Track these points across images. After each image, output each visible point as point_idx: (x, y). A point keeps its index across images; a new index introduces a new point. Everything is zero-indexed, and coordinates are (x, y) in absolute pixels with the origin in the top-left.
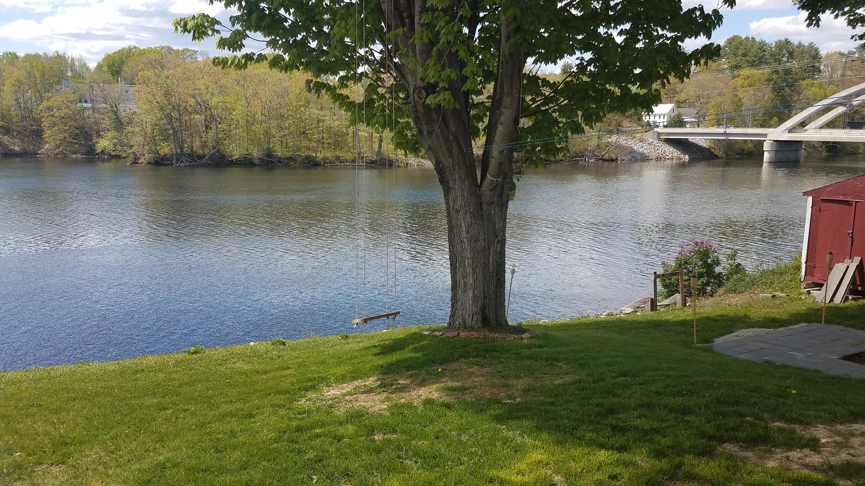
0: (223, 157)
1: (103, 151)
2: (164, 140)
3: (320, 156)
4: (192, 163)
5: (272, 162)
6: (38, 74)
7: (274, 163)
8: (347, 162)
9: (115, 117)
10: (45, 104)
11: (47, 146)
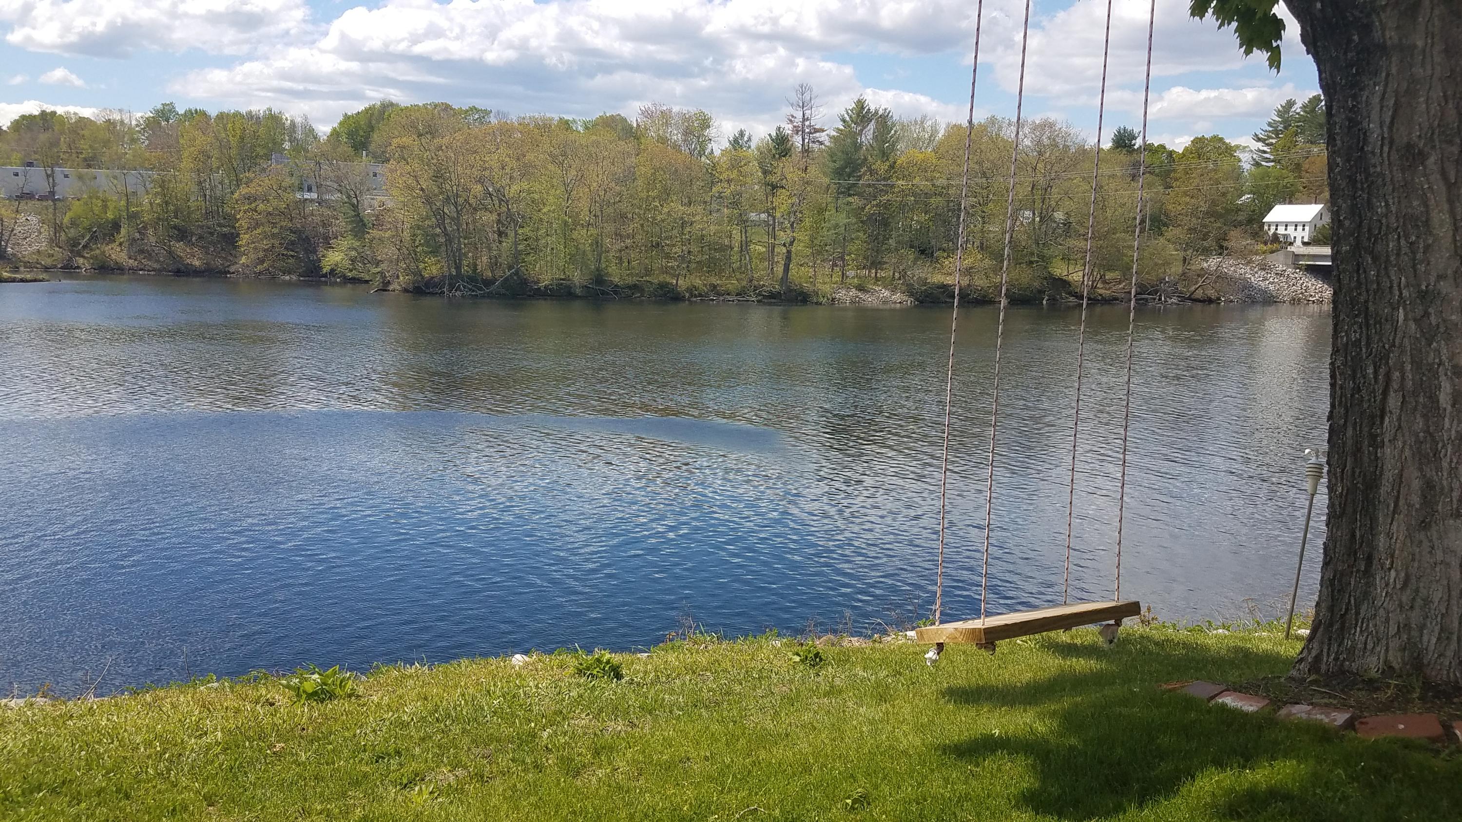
0: (524, 282)
1: (332, 270)
2: (431, 252)
3: (683, 284)
4: (473, 291)
5: (603, 293)
6: (234, 142)
7: (608, 294)
8: (728, 294)
9: (354, 214)
10: (243, 190)
11: (243, 260)
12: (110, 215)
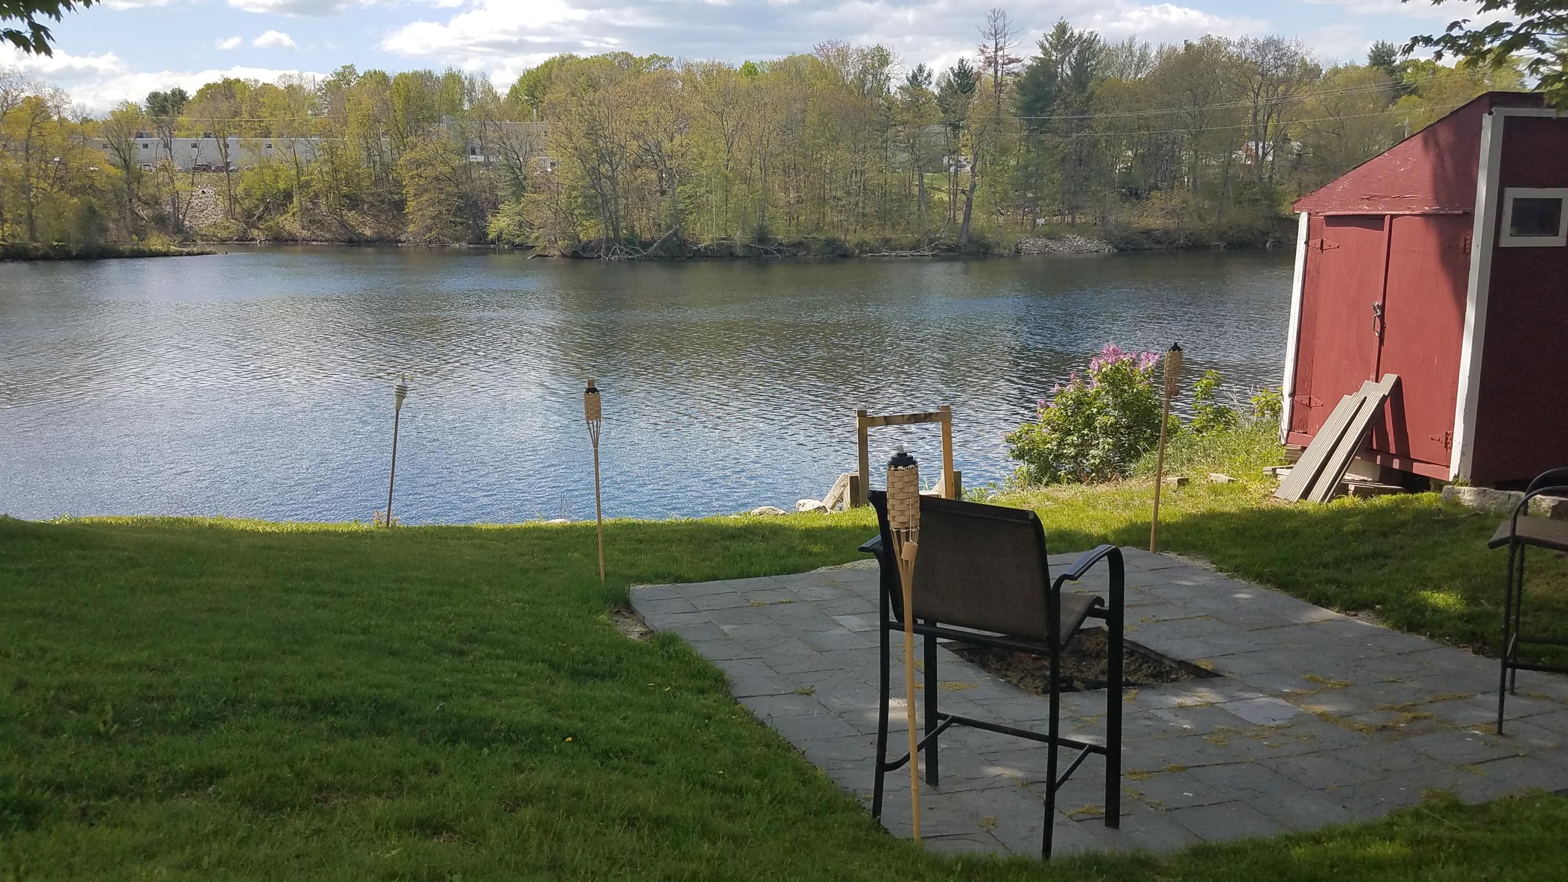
0: (683, 244)
1: (499, 238)
2: (588, 215)
3: (851, 240)
4: (631, 254)
5: (766, 252)
6: (398, 104)
7: (772, 253)
8: (901, 249)
9: (512, 176)
10: (408, 155)
11: (411, 228)
12: (282, 185)
